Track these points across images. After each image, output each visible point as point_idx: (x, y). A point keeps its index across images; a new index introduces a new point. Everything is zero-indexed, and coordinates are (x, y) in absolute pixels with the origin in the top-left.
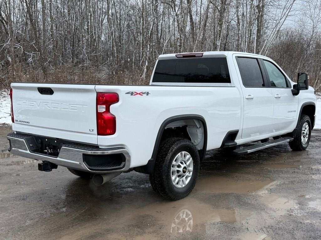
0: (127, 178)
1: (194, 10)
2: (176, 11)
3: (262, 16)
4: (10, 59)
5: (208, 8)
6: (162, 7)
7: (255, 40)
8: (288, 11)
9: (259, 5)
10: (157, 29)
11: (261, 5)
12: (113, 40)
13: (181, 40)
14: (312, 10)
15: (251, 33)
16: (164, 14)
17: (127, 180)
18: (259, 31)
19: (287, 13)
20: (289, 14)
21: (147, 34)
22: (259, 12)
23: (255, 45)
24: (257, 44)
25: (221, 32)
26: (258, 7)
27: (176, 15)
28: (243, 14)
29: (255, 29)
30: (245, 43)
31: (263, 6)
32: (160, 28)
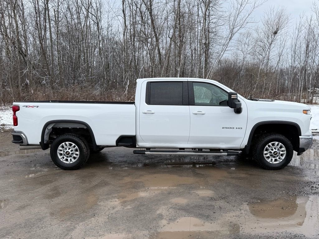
0: (123, 162)
1: (161, 46)
2: (149, 47)
3: (208, 50)
4: (28, 81)
5: (171, 44)
6: (138, 44)
7: (204, 67)
8: (226, 47)
9: (206, 42)
10: (135, 59)
11: (207, 42)
12: (103, 66)
13: (152, 67)
14: (243, 46)
15: (200, 63)
16: (139, 48)
17: (124, 163)
18: (206, 61)
19: (225, 48)
20: (227, 49)
21: (127, 63)
22: (206, 47)
23: (204, 70)
24: (205, 69)
25: (180, 62)
26: (205, 44)
27: (149, 49)
28: (195, 48)
29: (203, 59)
30: (197, 69)
31: (209, 43)
32: (136, 58)
